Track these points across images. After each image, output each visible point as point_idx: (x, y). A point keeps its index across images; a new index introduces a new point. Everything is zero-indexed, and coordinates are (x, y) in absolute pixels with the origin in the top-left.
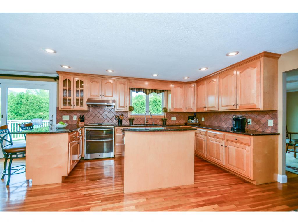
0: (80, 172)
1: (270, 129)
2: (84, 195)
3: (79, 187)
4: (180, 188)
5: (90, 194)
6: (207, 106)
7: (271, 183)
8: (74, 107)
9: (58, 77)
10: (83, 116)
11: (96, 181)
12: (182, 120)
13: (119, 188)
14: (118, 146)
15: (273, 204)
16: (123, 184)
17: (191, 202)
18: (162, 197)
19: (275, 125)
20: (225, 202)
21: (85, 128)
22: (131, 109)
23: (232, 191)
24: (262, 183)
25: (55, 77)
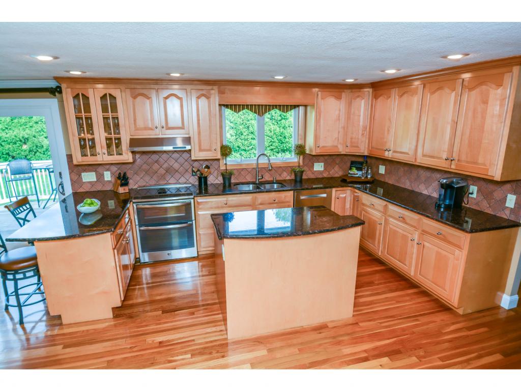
0: (136, 292)
1: (507, 212)
2: (160, 343)
3: (146, 326)
4: (328, 327)
5: (169, 341)
6: (392, 149)
7: (488, 309)
8: (103, 156)
9: (59, 87)
10: (125, 174)
11: (173, 313)
12: (336, 168)
13: (219, 328)
14: (204, 234)
15: (480, 353)
16: (225, 320)
17: (345, 353)
18: (294, 345)
19: (518, 208)
20: (401, 353)
21: (133, 203)
22: (226, 151)
23: (415, 330)
24: (474, 311)
25: (52, 88)
